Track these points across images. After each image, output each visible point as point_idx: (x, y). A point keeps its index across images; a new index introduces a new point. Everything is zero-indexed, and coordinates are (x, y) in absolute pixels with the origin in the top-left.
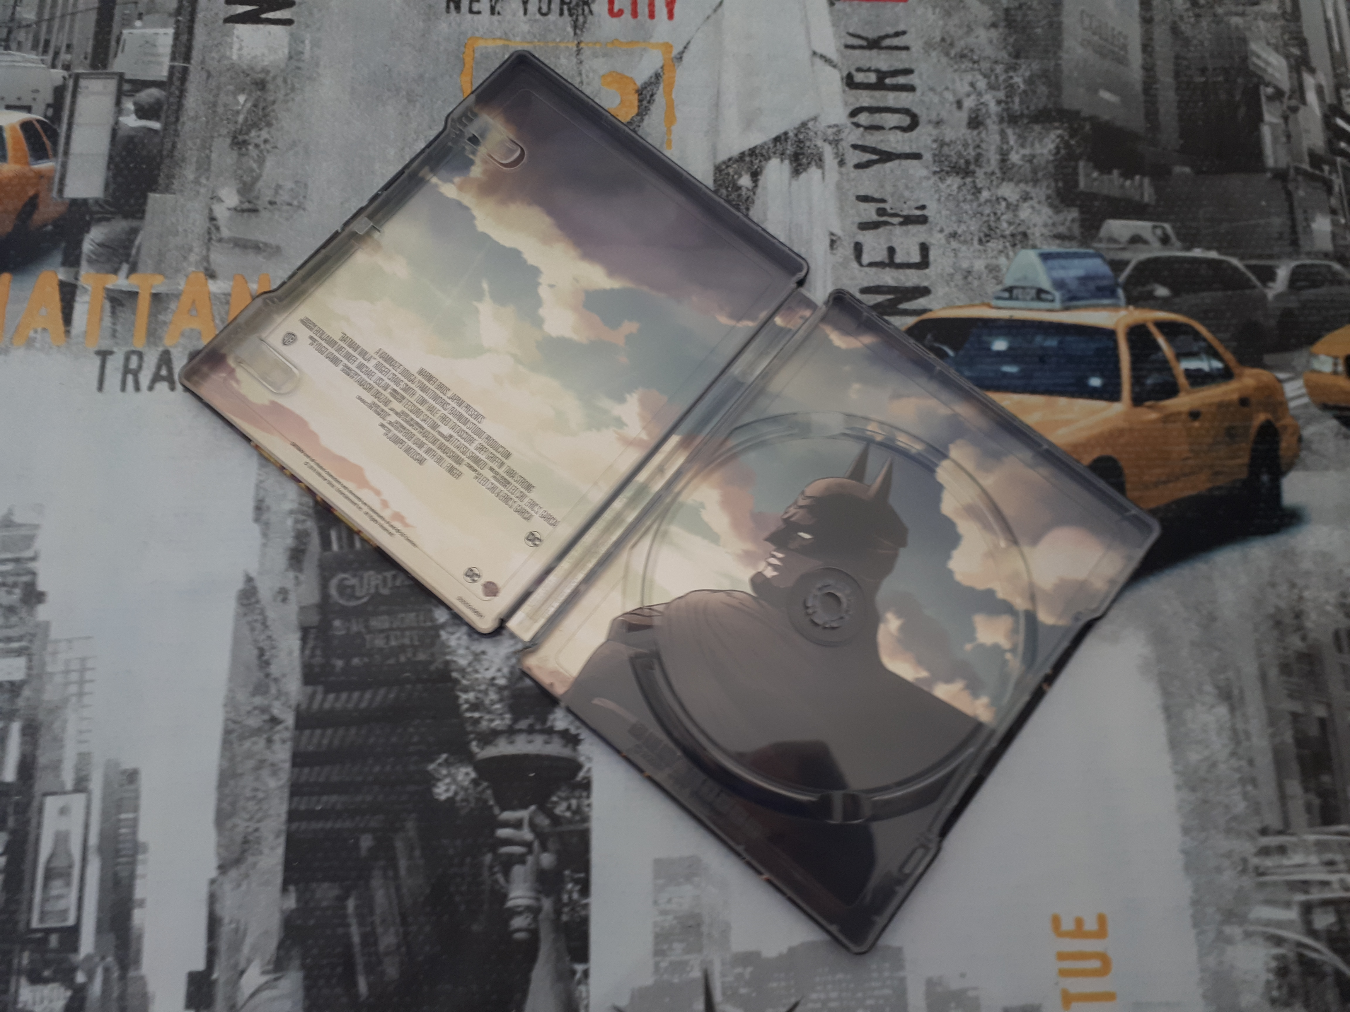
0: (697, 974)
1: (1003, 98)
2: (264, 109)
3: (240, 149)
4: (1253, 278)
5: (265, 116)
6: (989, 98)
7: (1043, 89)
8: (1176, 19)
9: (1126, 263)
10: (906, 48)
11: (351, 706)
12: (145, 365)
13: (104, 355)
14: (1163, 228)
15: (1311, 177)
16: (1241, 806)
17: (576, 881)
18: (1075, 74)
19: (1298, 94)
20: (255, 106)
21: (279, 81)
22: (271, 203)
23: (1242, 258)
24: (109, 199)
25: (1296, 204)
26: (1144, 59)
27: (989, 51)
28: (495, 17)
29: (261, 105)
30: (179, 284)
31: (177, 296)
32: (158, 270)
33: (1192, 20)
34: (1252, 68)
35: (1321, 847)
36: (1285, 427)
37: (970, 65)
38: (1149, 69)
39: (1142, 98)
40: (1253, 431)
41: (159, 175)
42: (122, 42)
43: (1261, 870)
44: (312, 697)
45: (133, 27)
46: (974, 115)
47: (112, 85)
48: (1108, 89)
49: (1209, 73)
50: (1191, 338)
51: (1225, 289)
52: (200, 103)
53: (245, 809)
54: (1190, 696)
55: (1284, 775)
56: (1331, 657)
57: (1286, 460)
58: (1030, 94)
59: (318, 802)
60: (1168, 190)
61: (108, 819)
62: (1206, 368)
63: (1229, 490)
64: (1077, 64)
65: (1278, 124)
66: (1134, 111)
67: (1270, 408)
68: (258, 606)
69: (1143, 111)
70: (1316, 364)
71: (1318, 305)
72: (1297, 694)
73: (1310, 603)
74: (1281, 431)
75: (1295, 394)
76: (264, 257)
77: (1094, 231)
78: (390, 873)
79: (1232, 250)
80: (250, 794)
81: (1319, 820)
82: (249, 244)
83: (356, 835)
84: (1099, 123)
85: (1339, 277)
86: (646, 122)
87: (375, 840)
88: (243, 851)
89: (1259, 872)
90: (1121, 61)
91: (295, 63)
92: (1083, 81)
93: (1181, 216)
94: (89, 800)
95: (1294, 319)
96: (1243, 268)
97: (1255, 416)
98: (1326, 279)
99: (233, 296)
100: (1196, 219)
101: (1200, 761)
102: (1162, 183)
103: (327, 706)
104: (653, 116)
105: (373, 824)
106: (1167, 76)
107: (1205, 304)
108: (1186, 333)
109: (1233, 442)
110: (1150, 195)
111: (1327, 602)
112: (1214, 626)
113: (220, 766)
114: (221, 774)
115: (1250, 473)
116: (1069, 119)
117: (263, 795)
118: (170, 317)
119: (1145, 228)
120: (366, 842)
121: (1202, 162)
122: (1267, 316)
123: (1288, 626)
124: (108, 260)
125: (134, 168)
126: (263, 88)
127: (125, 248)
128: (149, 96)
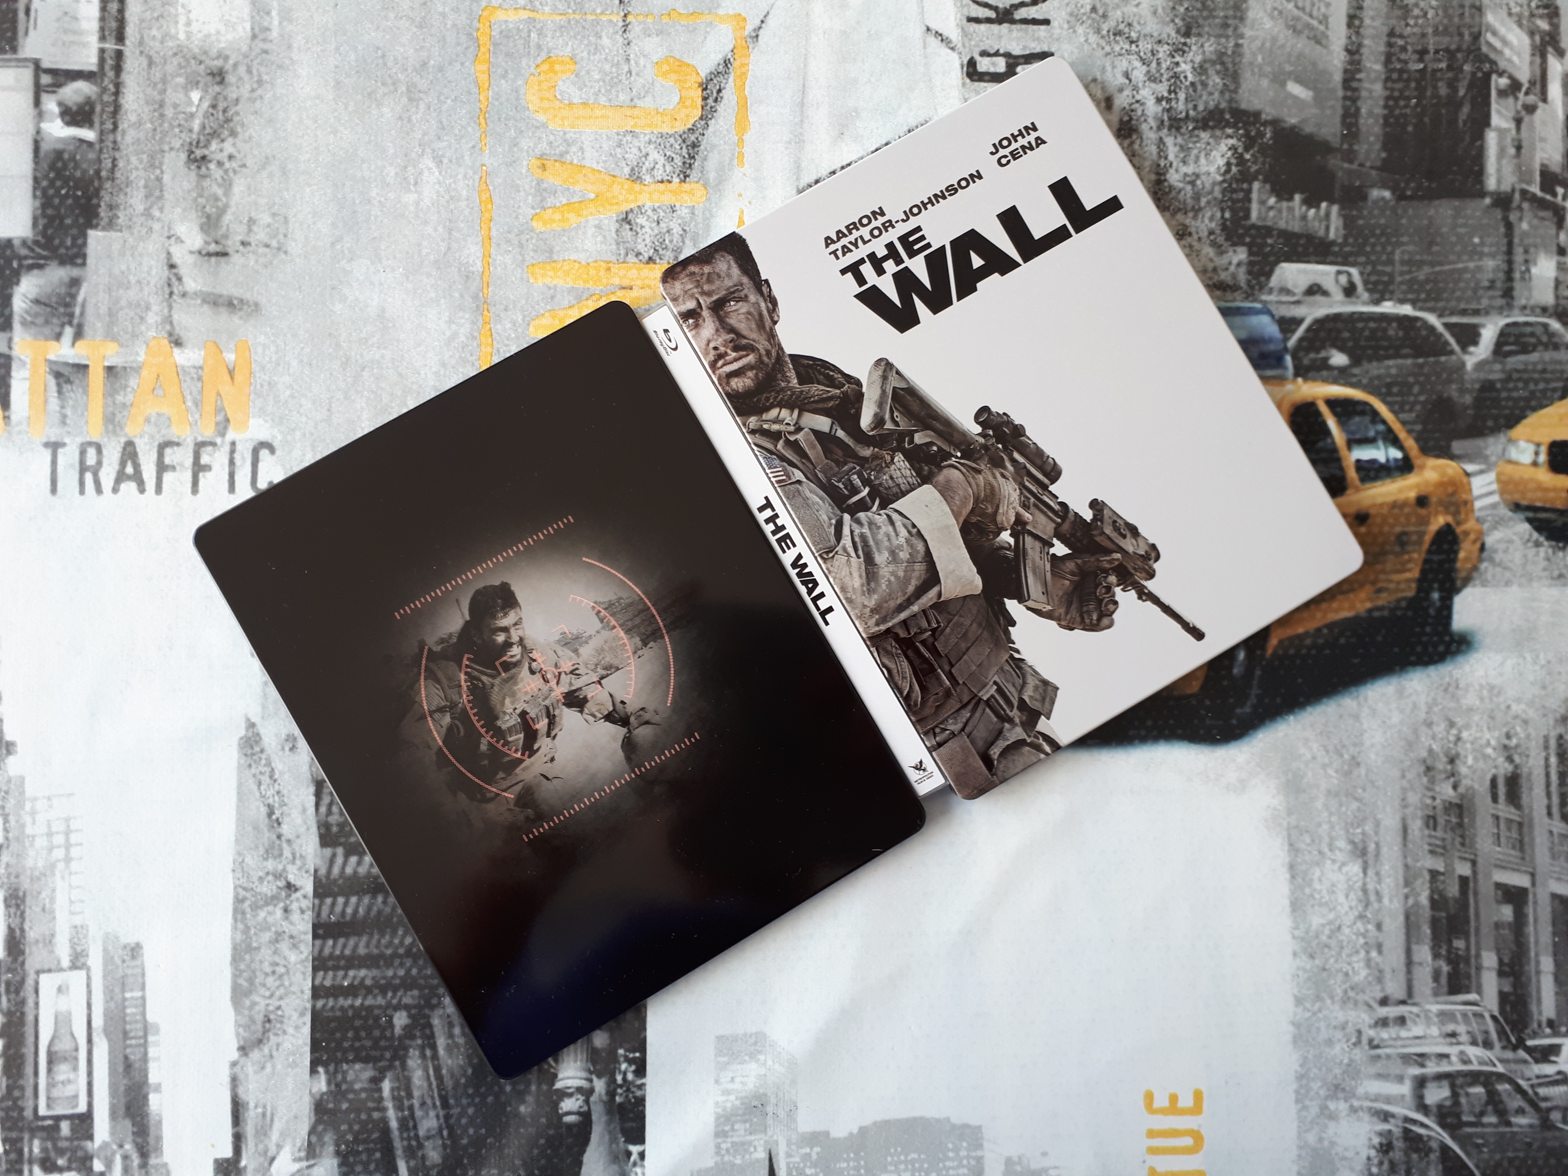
0: (762, 1155)
1: (1166, 94)
2: (225, 111)
3: (199, 168)
4: (1452, 341)
5: (228, 121)
6: (1147, 94)
7: (1215, 80)
9: (1298, 322)
10: (1046, 22)
12: (105, 461)
13: (55, 447)
14: (1349, 274)
15: (1540, 204)
16: (1362, 974)
17: (630, 1061)
18: (1260, 59)
19: (1538, 86)
20: (214, 106)
21: (242, 69)
22: (243, 243)
23: (1440, 316)
24: (40, 238)
25: (1516, 240)
26: (1350, 38)
27: (1152, 27)
29: (222, 105)
30: (137, 354)
31: (137, 370)
32: (111, 336)
34: (1484, 49)
35: (1445, 1016)
36: (1466, 533)
37: (1127, 46)
38: (1353, 51)
39: (1340, 93)
40: (1428, 538)
41: (99, 206)
42: (32, 14)
43: (1375, 1043)
44: (332, 862)
46: (1126, 118)
47: (27, 75)
48: (1299, 81)
49: (1428, 57)
50: (1367, 419)
51: (1416, 356)
52: (142, 102)
53: (264, 985)
54: (1320, 852)
55: (1414, 940)
56: (1484, 808)
57: (1463, 574)
58: (1199, 87)
59: (345, 977)
60: (1361, 222)
61: (112, 998)
62: (1382, 459)
63: (1392, 610)
64: (1263, 44)
65: (1508, 130)
66: (1328, 112)
67: (1452, 509)
68: (263, 756)
69: (1340, 111)
70: (1513, 453)
71: (1525, 376)
72: (1440, 850)
73: (1468, 746)
74: (1461, 537)
75: (1484, 490)
76: (241, 318)
77: (1263, 279)
78: (428, 1053)
79: (1430, 304)
80: (268, 969)
81: (1445, 989)
82: (221, 301)
83: (389, 1012)
84: (1284, 129)
85: (1556, 340)
86: (711, 129)
87: (410, 1016)
88: (265, 1031)
89: (1373, 1045)
90: (1319, 39)
91: (260, 45)
92: (1268, 69)
93: (1373, 258)
94: (89, 978)
95: (1494, 394)
96: (1440, 328)
97: (1432, 519)
98: (1540, 342)
99: (206, 370)
100: (1390, 262)
101: (1323, 925)
102: (1355, 213)
103: (349, 870)
104: (721, 121)
105: (407, 1000)
106: (1376, 62)
107: (1389, 375)
108: (1363, 413)
109: (1404, 552)
110: (1337, 229)
111: (1488, 744)
112: (1356, 772)
113: (233, 939)
114: (235, 948)
115: (1419, 590)
116: (1246, 125)
117: (283, 970)
118: (130, 397)
119: (1327, 274)
120: (400, 1020)
121: (1407, 183)
122: (1462, 391)
123: (1440, 771)
124: (47, 322)
125: (67, 196)
126: (222, 82)
127: (67, 305)
128: (76, 92)
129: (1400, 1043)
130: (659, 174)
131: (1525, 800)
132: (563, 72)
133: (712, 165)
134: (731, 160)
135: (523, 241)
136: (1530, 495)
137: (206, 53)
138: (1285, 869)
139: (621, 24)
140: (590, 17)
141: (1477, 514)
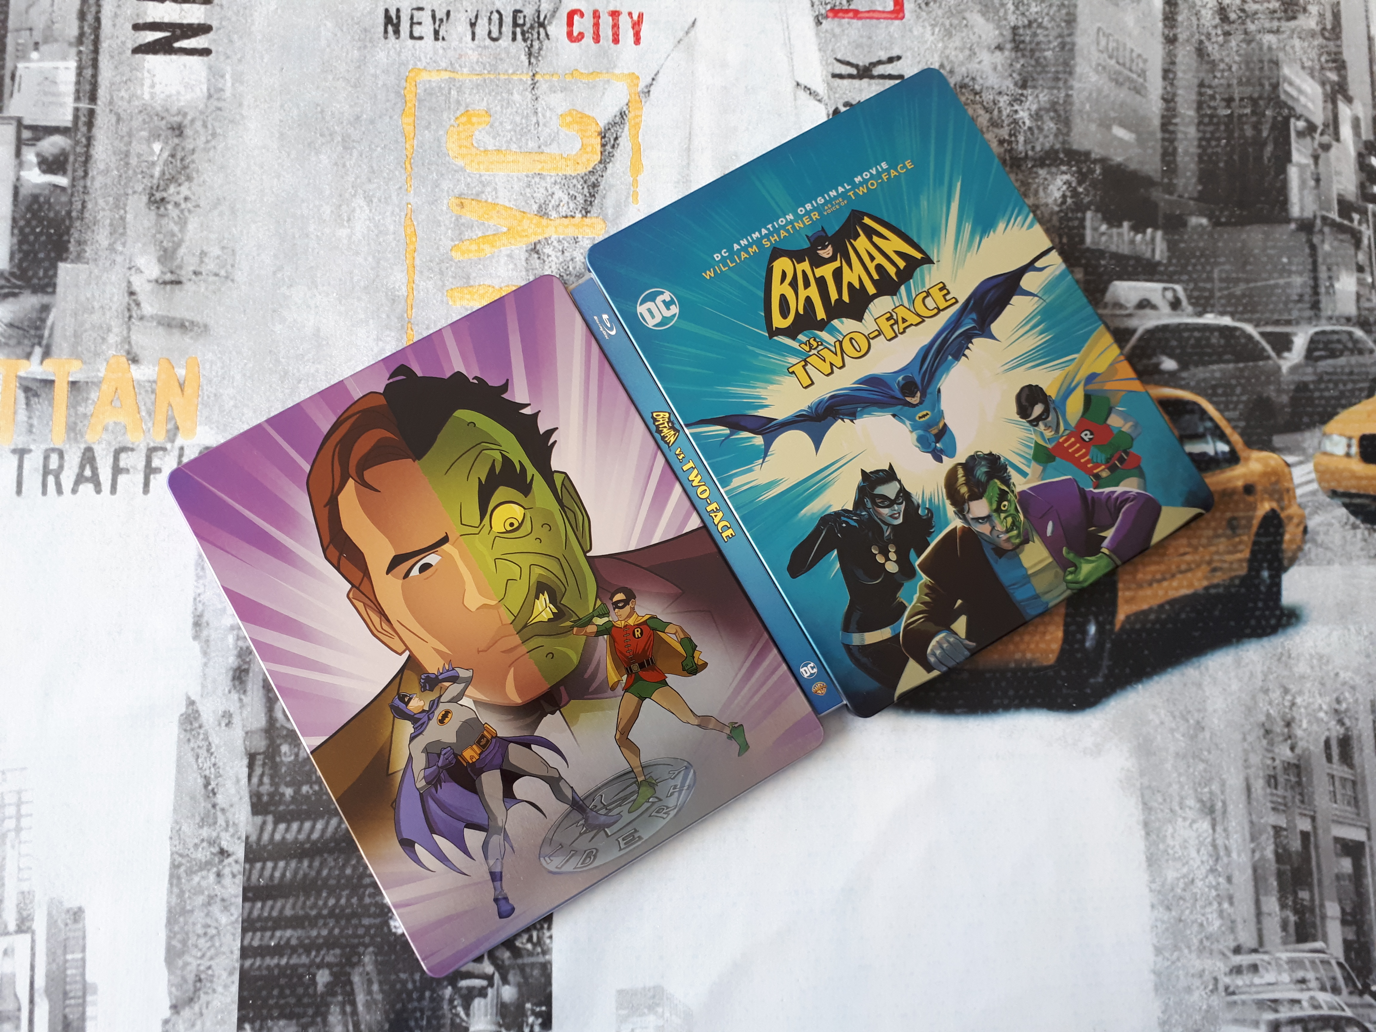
1: (1007, 137)
2: (182, 160)
3: (158, 208)
4: (1268, 347)
5: (185, 168)
7: (1050, 125)
8: (1203, 38)
9: (1132, 332)
11: (302, 837)
12: (66, 466)
13: (21, 453)
14: (1174, 291)
15: (1339, 228)
16: (1216, 924)
17: (537, 1015)
18: (1088, 107)
19: (1331, 128)
20: (173, 156)
21: (198, 124)
22: (195, 273)
23: (1257, 326)
24: (15, 270)
25: (1320, 260)
26: (1165, 88)
27: (993, 80)
28: (440, 43)
29: (180, 155)
30: (98, 370)
31: (98, 384)
32: (75, 354)
33: (1221, 39)
34: (1283, 97)
35: (1294, 964)
36: (1290, 518)
37: (972, 97)
38: (1169, 100)
39: (1159, 135)
40: (1256, 523)
41: (69, 242)
42: (17, 79)
43: (1231, 989)
44: (262, 829)
45: (28, 60)
47: (10, 131)
48: (1123, 125)
49: (1235, 104)
50: (1196, 417)
51: (1237, 361)
52: (110, 153)
53: (196, 946)
54: (1171, 810)
55: (1262, 891)
56: (1320, 768)
57: (1289, 554)
58: (1036, 131)
59: (272, 937)
60: (1182, 245)
61: (54, 960)
62: (1211, 452)
63: (1227, 588)
64: (1090, 94)
65: (1307, 166)
66: (1150, 151)
67: (1276, 496)
68: (202, 731)
69: (1159, 151)
70: (1328, 446)
71: (1335, 378)
72: (1282, 808)
73: (1303, 710)
74: (1286, 521)
75: (1304, 479)
76: (191, 338)
77: (1098, 295)
78: (348, 1009)
79: (1246, 316)
80: (201, 931)
81: (1293, 938)
82: (174, 323)
83: (313, 970)
84: (1111, 166)
85: (1360, 346)
86: (609, 171)
87: (332, 974)
88: (196, 990)
89: (1229, 992)
90: (1138, 90)
91: (214, 103)
92: (1095, 116)
93: (1195, 276)
94: (33, 941)
95: (1309, 394)
96: (1257, 337)
97: (1259, 506)
98: (1346, 348)
99: (159, 384)
100: (1210, 279)
101: (1178, 879)
102: (1176, 237)
103: (278, 837)
104: (618, 165)
105: (330, 959)
106: (1188, 109)
107: (1214, 378)
108: (1192, 412)
109: (1235, 535)
110: (1162, 251)
111: (1321, 708)
112: (1201, 736)
113: (168, 902)
114: (170, 911)
115: (1250, 569)
116: (1078, 162)
117: (214, 932)
118: (91, 408)
119: (1155, 290)
120: (323, 977)
121: (1222, 211)
122: (1279, 391)
123: (1278, 735)
124: (19, 343)
125: (41, 233)
126: (181, 135)
127: (37, 328)
128: (52, 145)
129: (1254, 989)
130: (563, 210)
131: (1357, 759)
132: (479, 123)
133: (610, 202)
134: (627, 198)
135: (444, 269)
136: (1344, 483)
137: (167, 110)
138: (1140, 827)
139: (530, 82)
140: (502, 77)
141: (1299, 500)
